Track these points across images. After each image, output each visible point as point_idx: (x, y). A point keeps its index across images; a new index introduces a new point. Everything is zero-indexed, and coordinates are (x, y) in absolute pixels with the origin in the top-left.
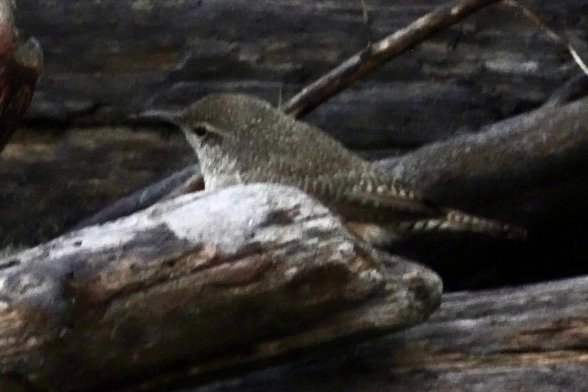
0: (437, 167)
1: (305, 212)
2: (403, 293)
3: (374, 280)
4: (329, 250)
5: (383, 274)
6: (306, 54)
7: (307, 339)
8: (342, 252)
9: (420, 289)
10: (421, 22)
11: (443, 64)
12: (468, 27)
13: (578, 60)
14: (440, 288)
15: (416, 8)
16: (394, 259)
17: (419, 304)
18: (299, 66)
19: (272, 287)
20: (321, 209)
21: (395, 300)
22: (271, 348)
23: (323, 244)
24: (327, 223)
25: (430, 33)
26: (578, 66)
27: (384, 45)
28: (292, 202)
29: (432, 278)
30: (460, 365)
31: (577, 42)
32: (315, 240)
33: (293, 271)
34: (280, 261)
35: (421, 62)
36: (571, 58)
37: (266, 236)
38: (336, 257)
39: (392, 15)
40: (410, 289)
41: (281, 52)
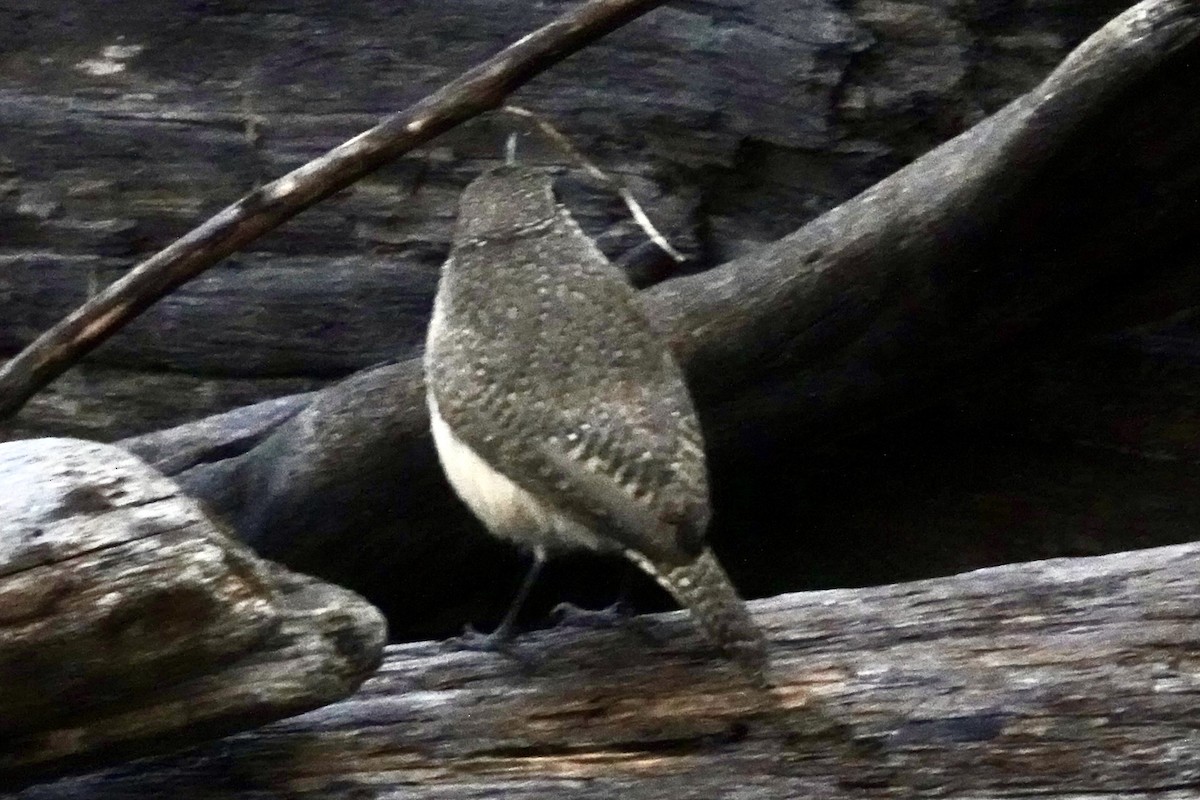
0: (381, 412)
1: (134, 491)
2: (314, 642)
3: (262, 616)
4: (176, 562)
5: (278, 606)
6: (145, 202)
7: (134, 724)
8: (202, 564)
9: (344, 636)
10: (351, 146)
11: (392, 223)
12: (441, 155)
13: (641, 219)
14: (382, 632)
15: (345, 118)
16: (298, 578)
17: (341, 662)
18: (129, 224)
19: (73, 627)
20: (164, 486)
21: (297, 655)
22: (71, 740)
23: (167, 550)
24: (175, 511)
25: (368, 166)
26: (640, 228)
27: (285, 186)
28: (111, 473)
29: (368, 614)
30: (417, 775)
31: (642, 184)
32: (150, 544)
33: (111, 598)
34: (88, 581)
35: (353, 219)
36: (630, 215)
37: (63, 534)
38: (190, 574)
39: (301, 132)
40: (327, 635)
41: (93, 197)
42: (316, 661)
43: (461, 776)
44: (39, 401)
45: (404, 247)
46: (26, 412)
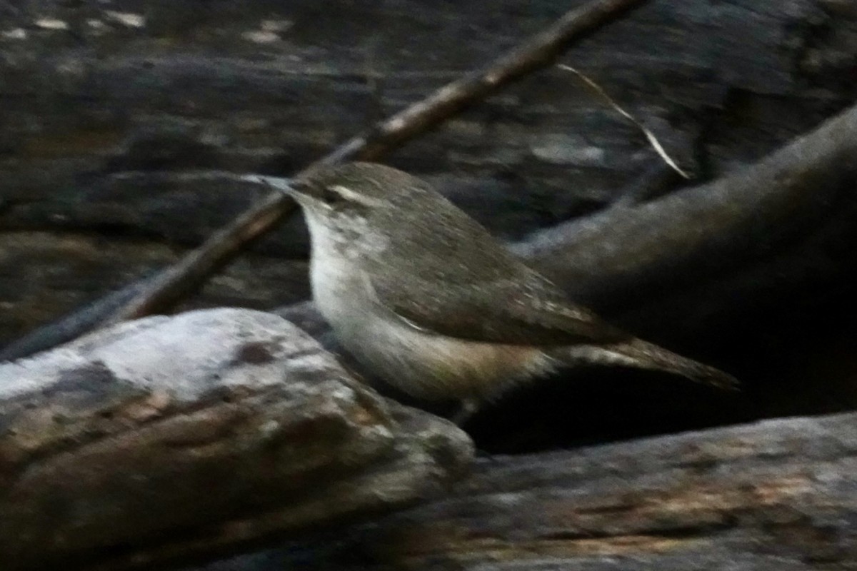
1: (289, 346)
2: (420, 457)
3: (382, 437)
4: (320, 398)
5: (393, 430)
6: (291, 135)
7: (290, 517)
8: (337, 400)
9: (442, 452)
10: (446, 93)
11: (475, 150)
12: (509, 100)
13: (658, 147)
14: (470, 450)
15: (440, 74)
16: (407, 410)
17: (439, 471)
18: (281, 151)
19: (245, 447)
20: (311, 343)
21: (409, 466)
22: (242, 529)
23: (312, 390)
24: (317, 362)
25: (459, 108)
26: (656, 154)
27: (396, 123)
28: (274, 332)
29: (459, 436)
30: (495, 554)
31: (657, 121)
32: (300, 386)
33: (271, 426)
34: (255, 413)
36: (649, 143)
37: (237, 378)
38: (331, 408)
39: (408, 84)
40: (429, 451)
41: (256, 132)
42: (421, 471)
43: (528, 554)
44: (217, 280)
45: (483, 167)
46: (208, 289)
